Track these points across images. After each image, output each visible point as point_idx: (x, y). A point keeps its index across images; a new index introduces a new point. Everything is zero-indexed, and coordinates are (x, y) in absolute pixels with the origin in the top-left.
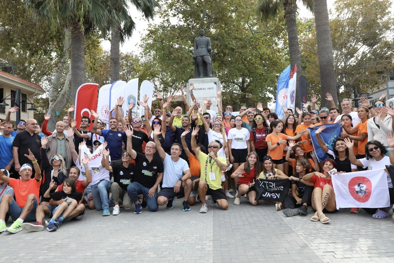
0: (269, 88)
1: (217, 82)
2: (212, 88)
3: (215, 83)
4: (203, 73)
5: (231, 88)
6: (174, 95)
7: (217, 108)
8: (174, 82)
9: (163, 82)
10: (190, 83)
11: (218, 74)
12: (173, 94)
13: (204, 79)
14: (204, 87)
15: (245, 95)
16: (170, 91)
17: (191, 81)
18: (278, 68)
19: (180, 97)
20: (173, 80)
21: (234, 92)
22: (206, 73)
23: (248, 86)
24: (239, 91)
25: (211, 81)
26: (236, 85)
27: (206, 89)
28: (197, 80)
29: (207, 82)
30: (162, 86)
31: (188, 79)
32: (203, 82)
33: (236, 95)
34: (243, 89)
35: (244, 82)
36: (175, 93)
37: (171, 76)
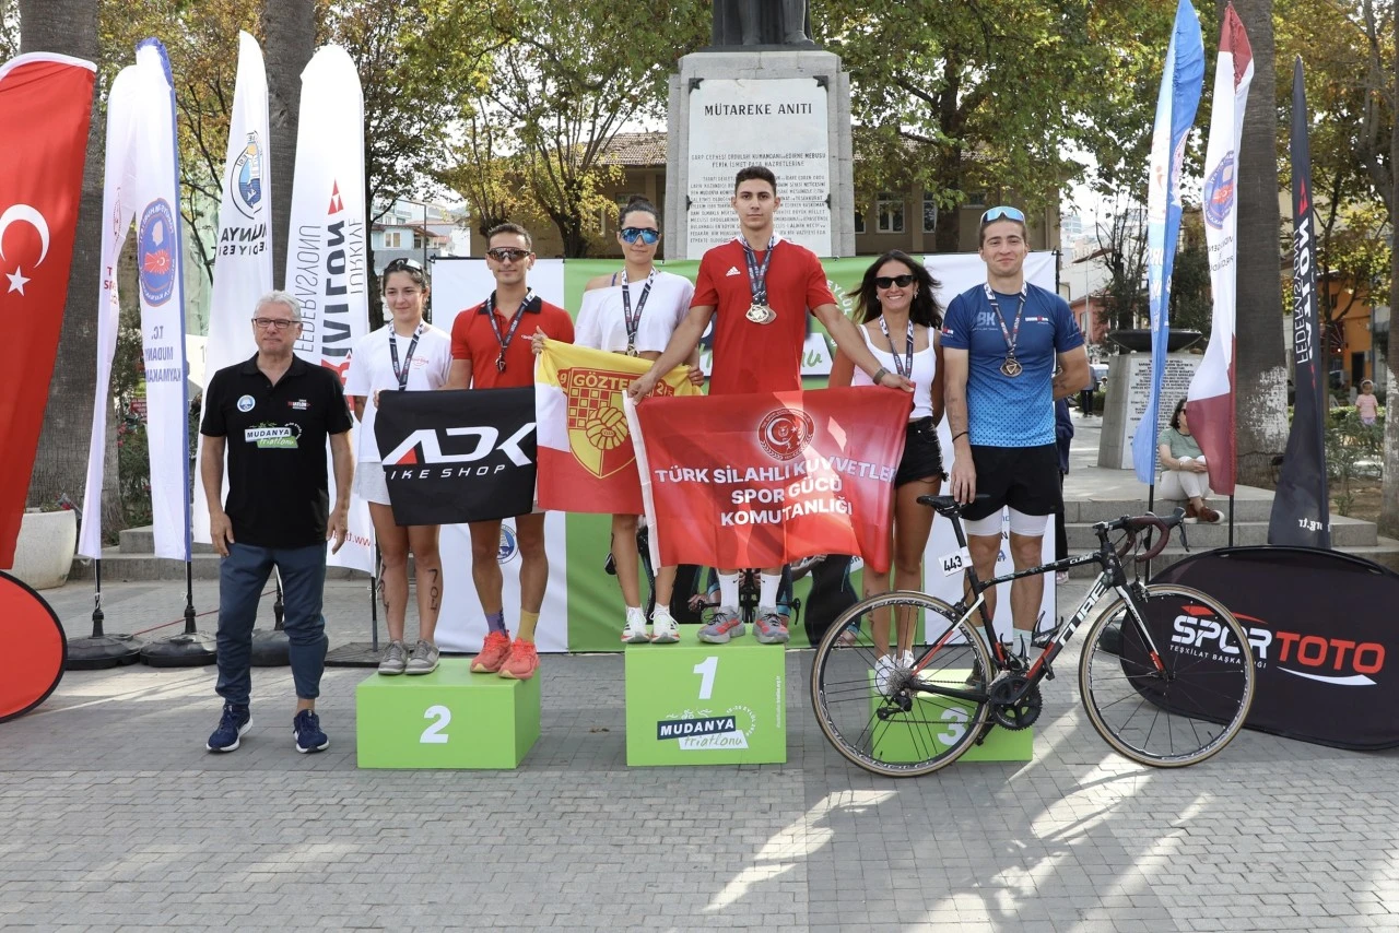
0: (1077, 117)
1: (833, 77)
2: (806, 108)
3: (823, 82)
4: (761, 24)
5: (888, 112)
6: (609, 134)
7: (827, 213)
8: (609, 67)
9: (553, 66)
10: (685, 77)
11: (829, 35)
12: (604, 129)
13: (765, 55)
14: (761, 101)
15: (957, 149)
16: (591, 112)
17: (692, 62)
18: (1132, 16)
19: (640, 143)
20: (606, 56)
21: (905, 128)
22: (776, 27)
23: (972, 102)
24: (927, 124)
25: (800, 71)
26: (913, 98)
27: (774, 109)
28: (728, 63)
29: (780, 75)
30: (552, 87)
31: (680, 54)
32: (758, 72)
33: (910, 145)
34: (947, 114)
35: (952, 81)
36: (615, 125)
37: (594, 38)
